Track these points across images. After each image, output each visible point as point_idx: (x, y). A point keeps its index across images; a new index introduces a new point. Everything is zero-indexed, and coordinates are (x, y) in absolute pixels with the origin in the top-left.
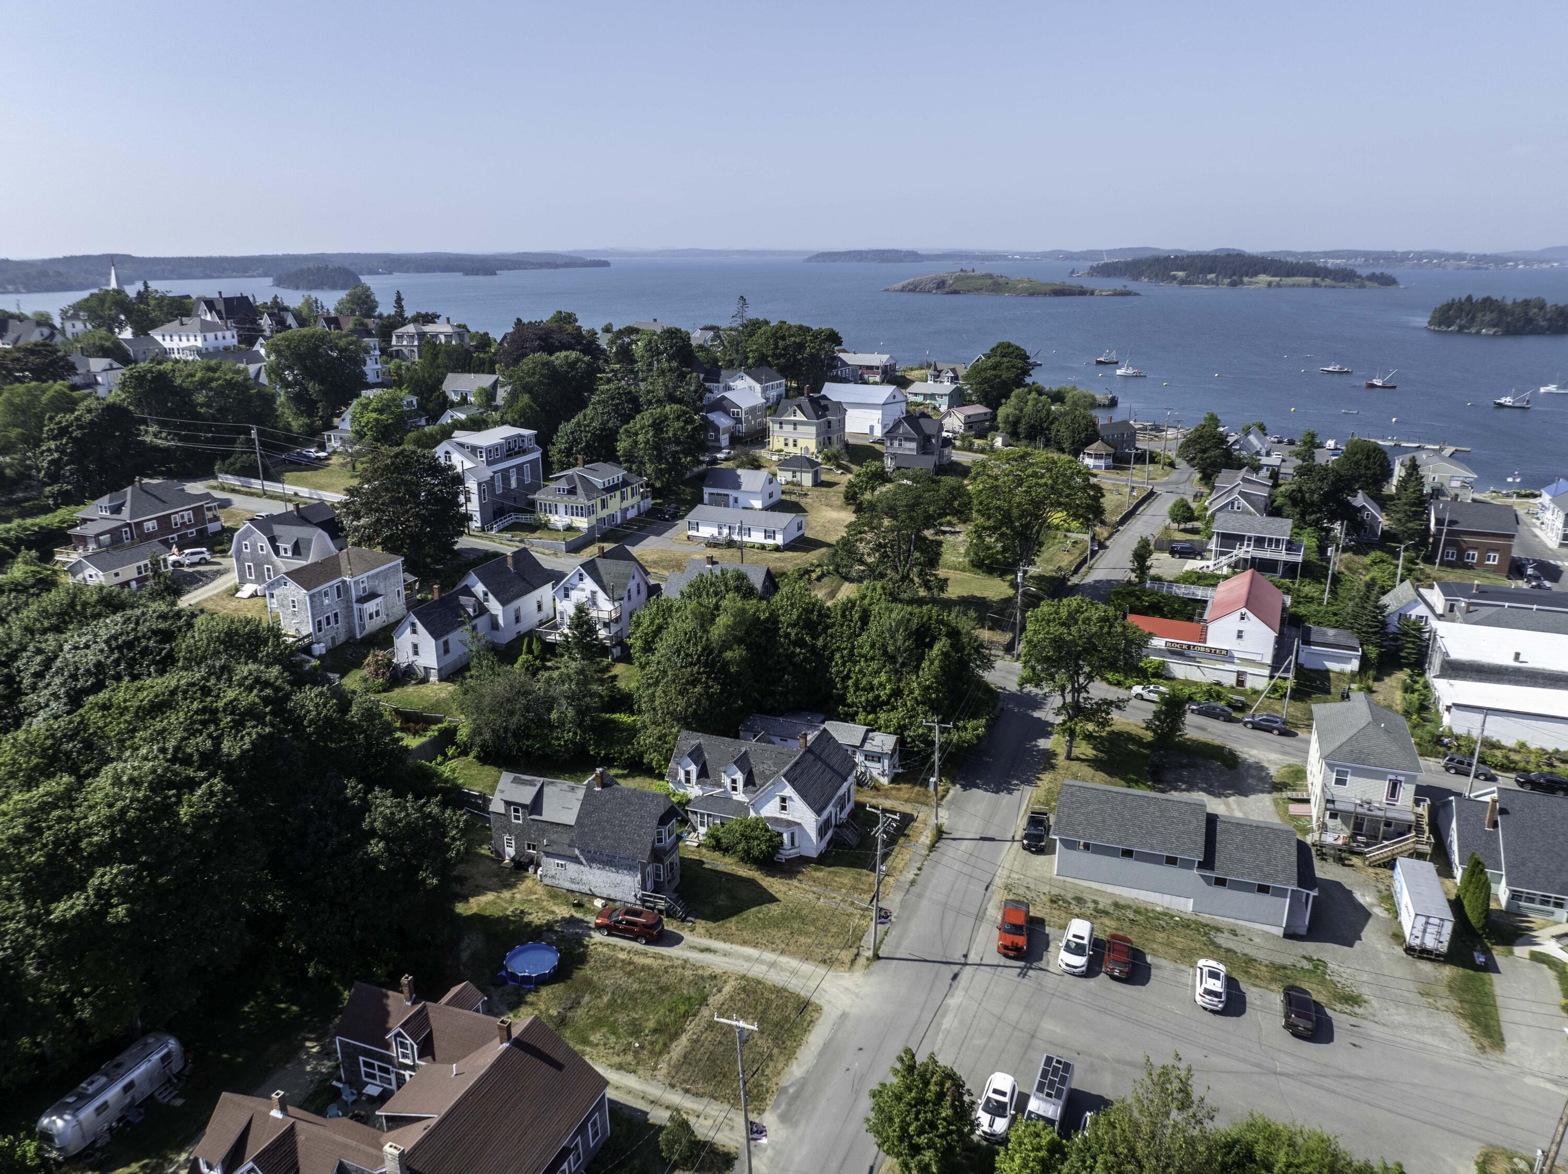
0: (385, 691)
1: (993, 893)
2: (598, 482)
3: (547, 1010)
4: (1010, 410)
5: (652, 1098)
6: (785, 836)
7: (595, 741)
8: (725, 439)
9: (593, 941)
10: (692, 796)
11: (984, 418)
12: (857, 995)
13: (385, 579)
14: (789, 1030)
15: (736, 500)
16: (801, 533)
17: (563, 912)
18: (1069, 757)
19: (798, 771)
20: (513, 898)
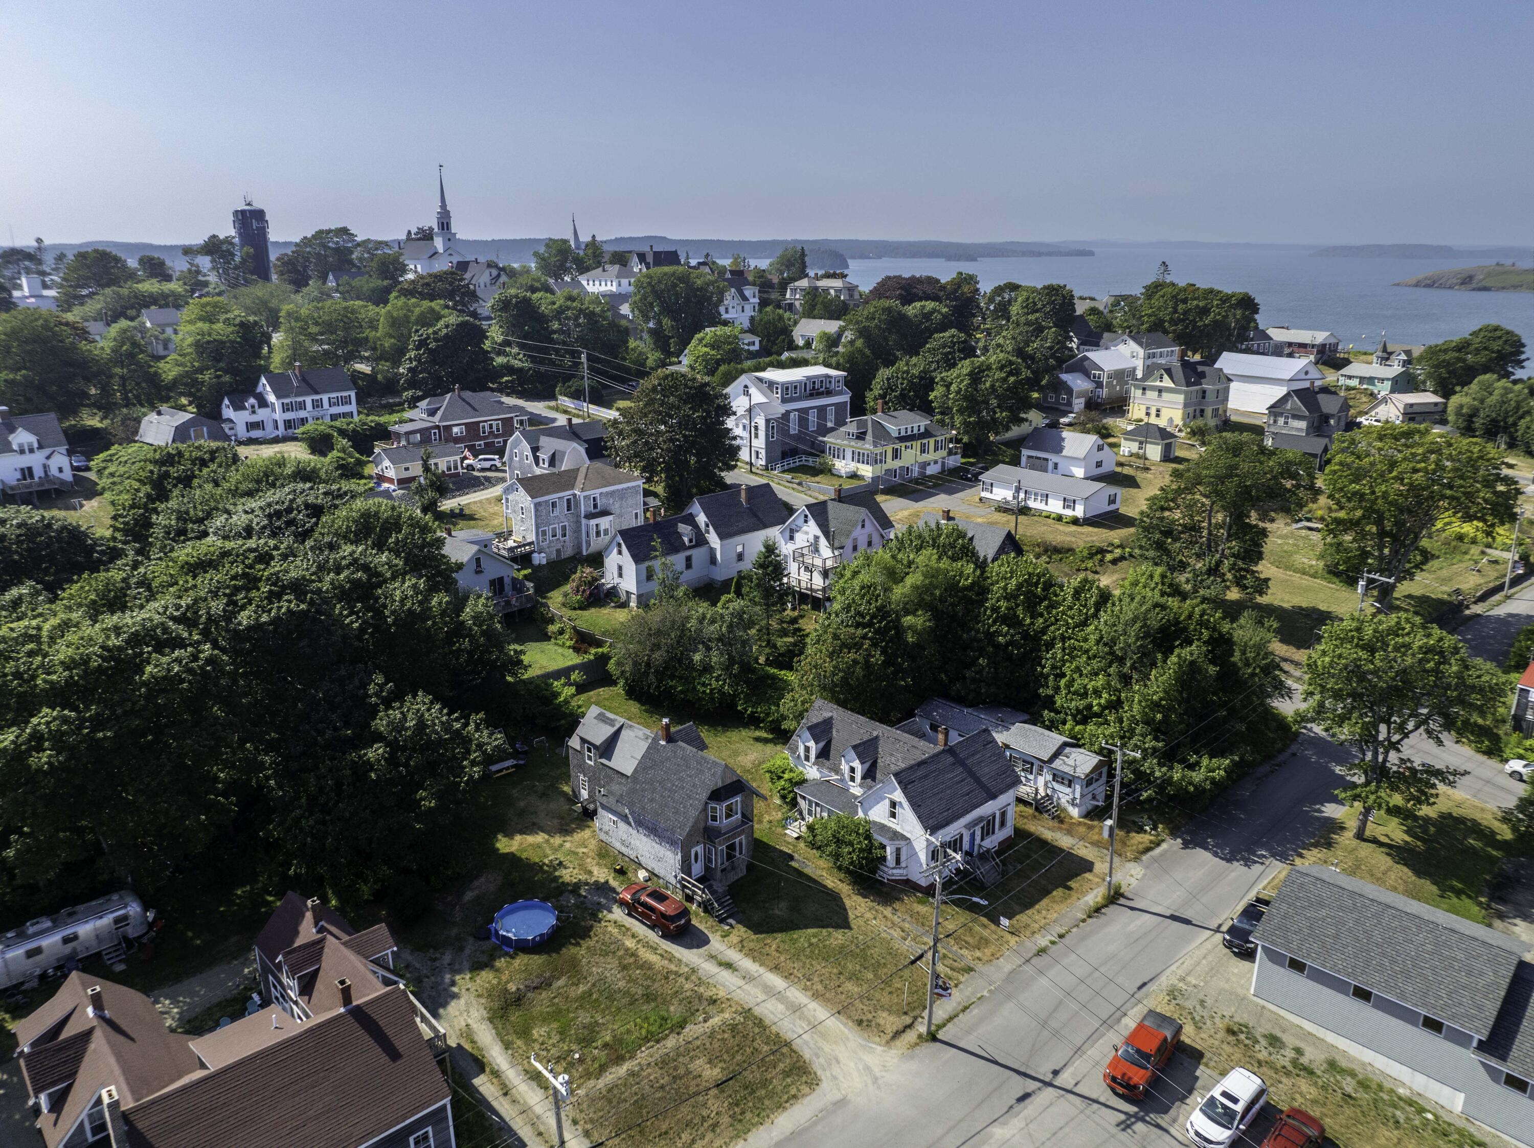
0: (581, 608)
1: (1147, 996)
2: (892, 429)
3: (507, 982)
4: (1466, 400)
5: (542, 1128)
6: (888, 849)
7: (747, 695)
8: (1079, 404)
9: (610, 917)
10: (808, 777)
11: (1433, 409)
12: (875, 1080)
13: (622, 499)
14: (760, 1099)
15: (1056, 466)
16: (1113, 507)
17: (601, 874)
18: (1360, 836)
19: (921, 772)
20: (561, 846)
